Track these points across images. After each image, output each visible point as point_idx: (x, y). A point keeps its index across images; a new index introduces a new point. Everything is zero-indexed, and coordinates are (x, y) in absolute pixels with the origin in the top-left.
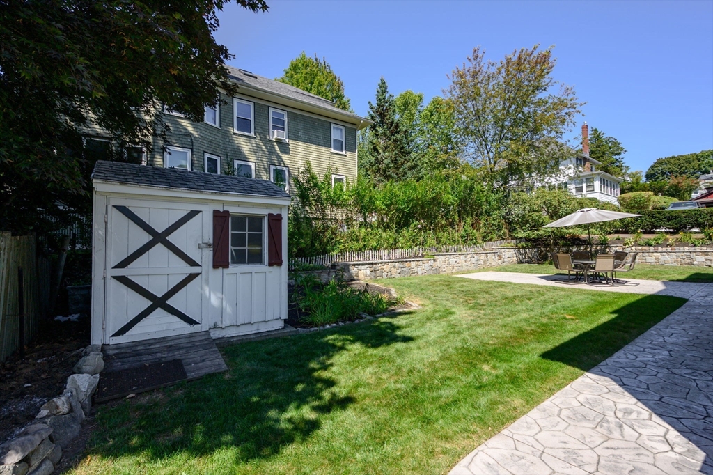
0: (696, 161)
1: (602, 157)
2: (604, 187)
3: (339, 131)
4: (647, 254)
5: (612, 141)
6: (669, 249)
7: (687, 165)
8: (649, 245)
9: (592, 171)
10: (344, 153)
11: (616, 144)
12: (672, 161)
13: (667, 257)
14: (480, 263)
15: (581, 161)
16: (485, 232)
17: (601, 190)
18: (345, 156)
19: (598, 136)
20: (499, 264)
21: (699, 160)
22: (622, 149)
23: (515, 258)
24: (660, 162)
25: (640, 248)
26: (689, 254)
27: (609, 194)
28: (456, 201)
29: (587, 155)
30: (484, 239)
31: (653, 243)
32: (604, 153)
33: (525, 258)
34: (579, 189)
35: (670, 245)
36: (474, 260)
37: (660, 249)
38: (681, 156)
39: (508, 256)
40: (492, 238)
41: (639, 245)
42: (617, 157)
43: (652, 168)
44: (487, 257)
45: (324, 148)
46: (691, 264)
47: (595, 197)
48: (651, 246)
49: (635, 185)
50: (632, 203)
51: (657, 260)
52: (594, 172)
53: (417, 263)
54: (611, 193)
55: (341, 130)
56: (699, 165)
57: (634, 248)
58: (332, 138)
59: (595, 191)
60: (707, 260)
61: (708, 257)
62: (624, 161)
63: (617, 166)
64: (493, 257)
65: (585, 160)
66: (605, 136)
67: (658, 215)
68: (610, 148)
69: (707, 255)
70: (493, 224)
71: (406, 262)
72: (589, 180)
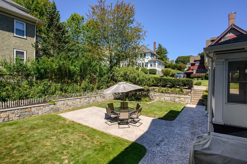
0: (188, 58)
1: (161, 54)
2: (159, 65)
3: (22, 25)
4: (161, 96)
5: (165, 49)
6: (168, 95)
7: (185, 59)
8: (163, 92)
9: (156, 59)
10: (25, 37)
11: (166, 50)
12: (182, 57)
13: (167, 98)
14: (90, 101)
15: (152, 55)
16: (99, 85)
17: (158, 66)
18: (26, 39)
19: (161, 47)
20: (103, 101)
21: (189, 58)
22: (167, 52)
23: (113, 97)
24: (179, 58)
25: (160, 93)
26: (174, 97)
27: (161, 68)
28: (78, 70)
29: (155, 53)
30: (98, 88)
31: (164, 91)
32: (162, 53)
33: (119, 96)
34: (151, 65)
35: (169, 93)
36: (86, 101)
37: (166, 95)
38: (184, 56)
39: (109, 96)
40: (103, 88)
41: (160, 92)
42: (165, 55)
43: (177, 59)
44: (96, 98)
45: (7, 33)
46: (175, 101)
47: (156, 68)
48: (163, 93)
49: (170, 65)
50: (165, 72)
51: (164, 99)
52: (157, 59)
53: (38, 108)
54: (161, 67)
55: (23, 24)
56: (189, 60)
57: (158, 93)
58: (15, 27)
59: (156, 66)
60: (179, 100)
61: (180, 99)
62: (168, 56)
63: (165, 58)
64: (100, 98)
65: (154, 55)
66: (163, 47)
67: (167, 80)
68: (164, 51)
69: (179, 98)
70: (104, 81)
71: (27, 108)
72: (155, 62)
